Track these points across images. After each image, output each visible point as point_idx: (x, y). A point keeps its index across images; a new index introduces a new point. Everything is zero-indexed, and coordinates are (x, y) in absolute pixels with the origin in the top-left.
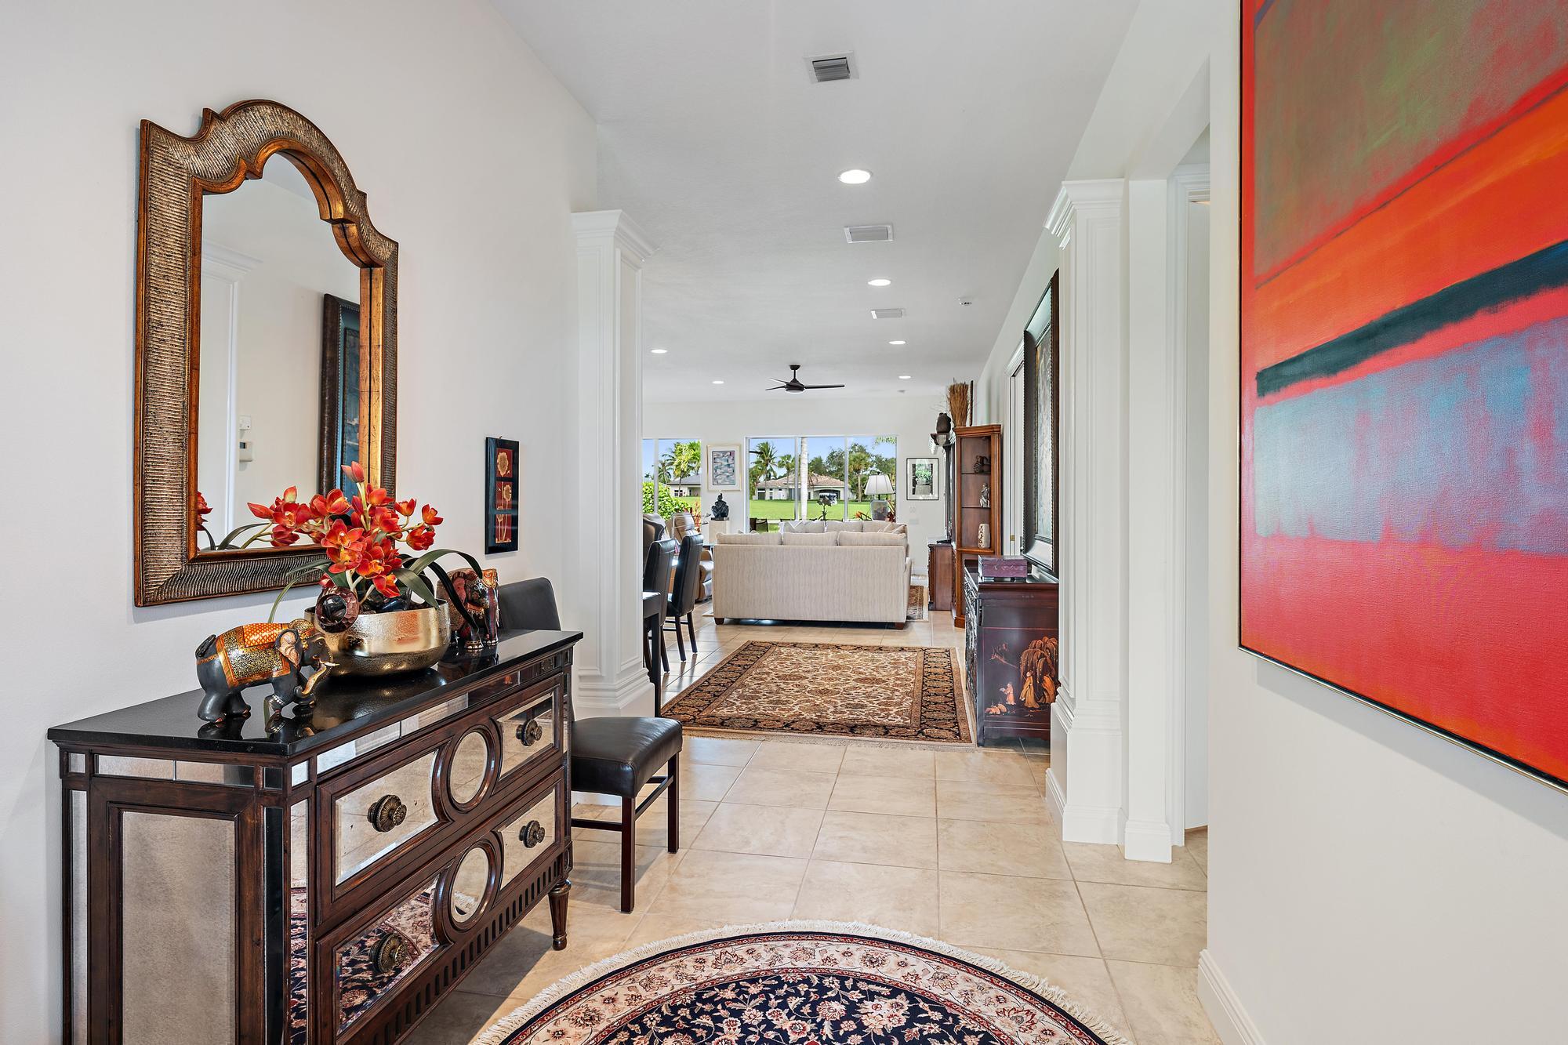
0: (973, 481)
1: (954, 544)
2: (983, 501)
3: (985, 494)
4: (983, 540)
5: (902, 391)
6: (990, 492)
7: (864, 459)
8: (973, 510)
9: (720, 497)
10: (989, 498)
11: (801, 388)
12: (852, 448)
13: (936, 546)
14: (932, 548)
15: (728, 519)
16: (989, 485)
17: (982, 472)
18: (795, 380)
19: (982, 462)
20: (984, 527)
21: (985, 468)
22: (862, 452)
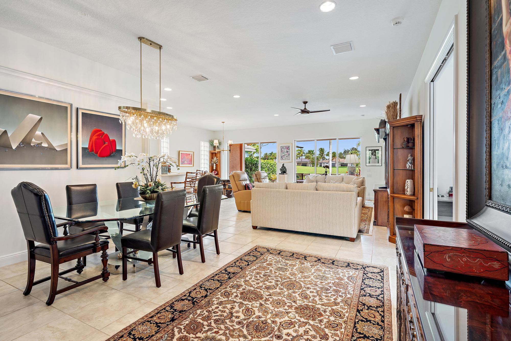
0: (401, 153)
1: (388, 190)
2: (408, 165)
3: (410, 161)
4: (409, 190)
5: (363, 115)
6: (414, 160)
7: (356, 153)
8: (402, 171)
9: (283, 165)
10: (413, 163)
11: (308, 112)
12: (352, 149)
13: (378, 190)
14: (375, 191)
15: (287, 174)
16: (413, 155)
17: (408, 147)
18: (305, 108)
19: (408, 142)
20: (409, 183)
21: (410, 145)
22: (356, 150)
